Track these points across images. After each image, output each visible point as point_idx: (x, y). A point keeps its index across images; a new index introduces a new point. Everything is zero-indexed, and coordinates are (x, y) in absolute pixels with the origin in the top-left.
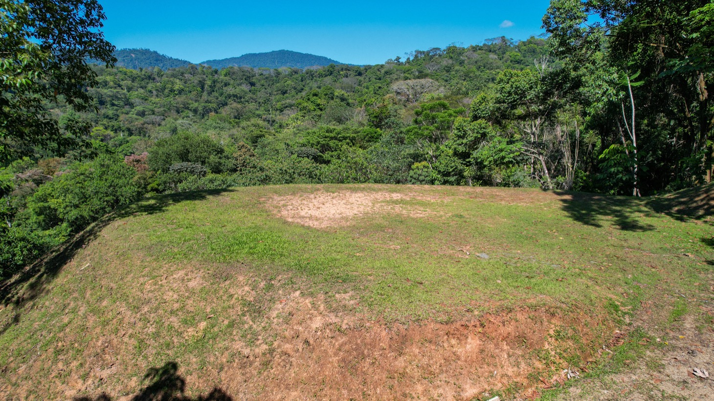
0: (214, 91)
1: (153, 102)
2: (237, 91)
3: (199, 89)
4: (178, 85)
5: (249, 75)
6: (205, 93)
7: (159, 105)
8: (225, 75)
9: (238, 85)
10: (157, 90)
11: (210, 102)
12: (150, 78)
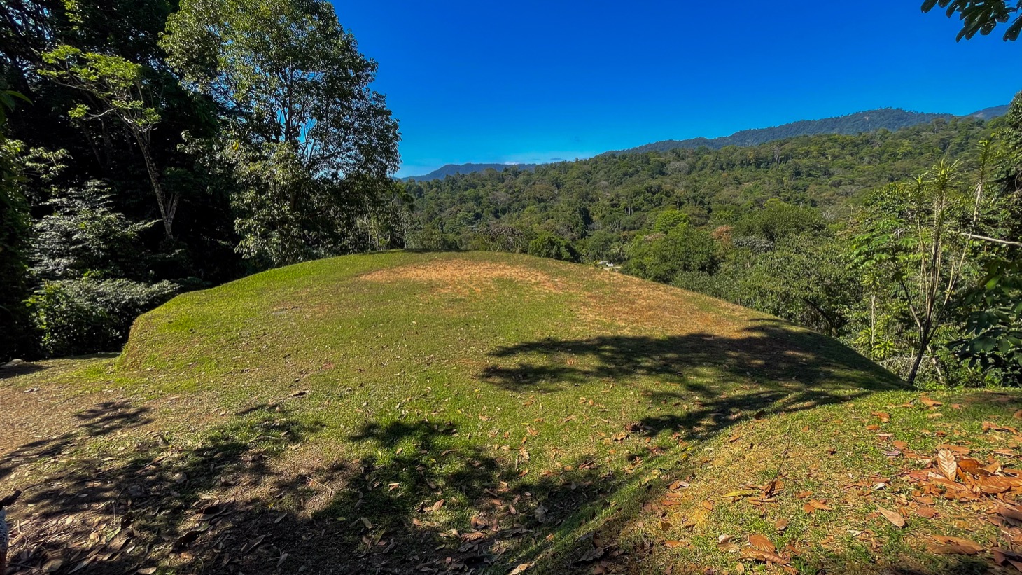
1: (860, 170)
3: (938, 149)
4: (906, 147)
7: (867, 173)
10: (872, 156)
12: (868, 142)
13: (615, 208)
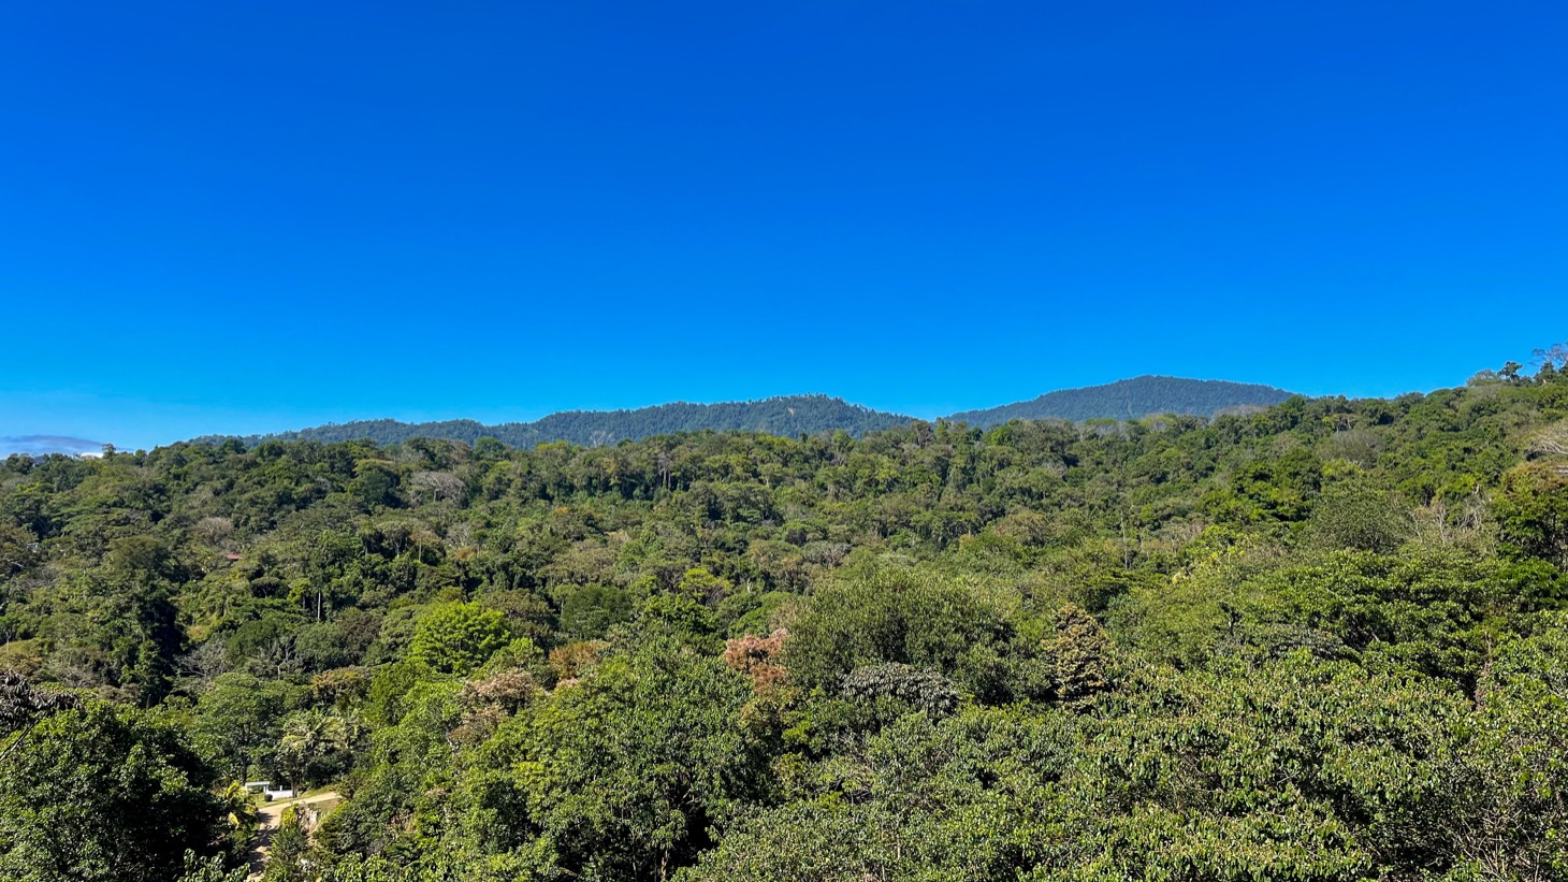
0: (971, 481)
1: (826, 510)
2: (1033, 478)
3: (935, 477)
4: (886, 469)
5: (1060, 438)
6: (950, 488)
7: (840, 516)
8: (1000, 442)
9: (1033, 464)
10: (837, 483)
11: (962, 509)
12: (824, 454)
13: (268, 600)
